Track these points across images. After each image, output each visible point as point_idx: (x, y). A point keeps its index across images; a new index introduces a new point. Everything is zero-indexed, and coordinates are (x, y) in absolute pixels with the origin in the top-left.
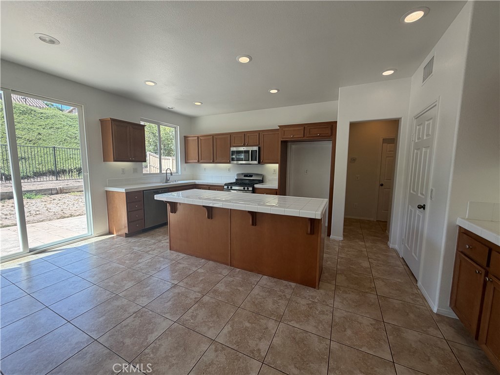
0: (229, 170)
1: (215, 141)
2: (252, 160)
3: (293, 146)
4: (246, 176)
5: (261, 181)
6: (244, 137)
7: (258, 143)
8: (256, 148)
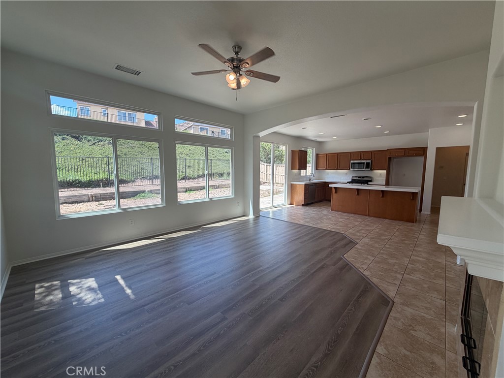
0: (346, 174)
1: (339, 157)
2: (366, 168)
3: (395, 160)
4: (359, 177)
5: (371, 181)
6: (361, 154)
7: (370, 158)
8: (370, 161)
